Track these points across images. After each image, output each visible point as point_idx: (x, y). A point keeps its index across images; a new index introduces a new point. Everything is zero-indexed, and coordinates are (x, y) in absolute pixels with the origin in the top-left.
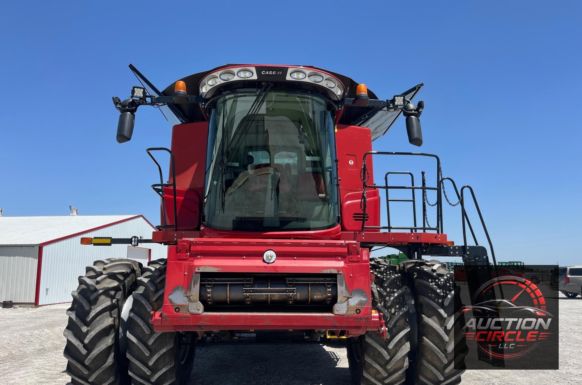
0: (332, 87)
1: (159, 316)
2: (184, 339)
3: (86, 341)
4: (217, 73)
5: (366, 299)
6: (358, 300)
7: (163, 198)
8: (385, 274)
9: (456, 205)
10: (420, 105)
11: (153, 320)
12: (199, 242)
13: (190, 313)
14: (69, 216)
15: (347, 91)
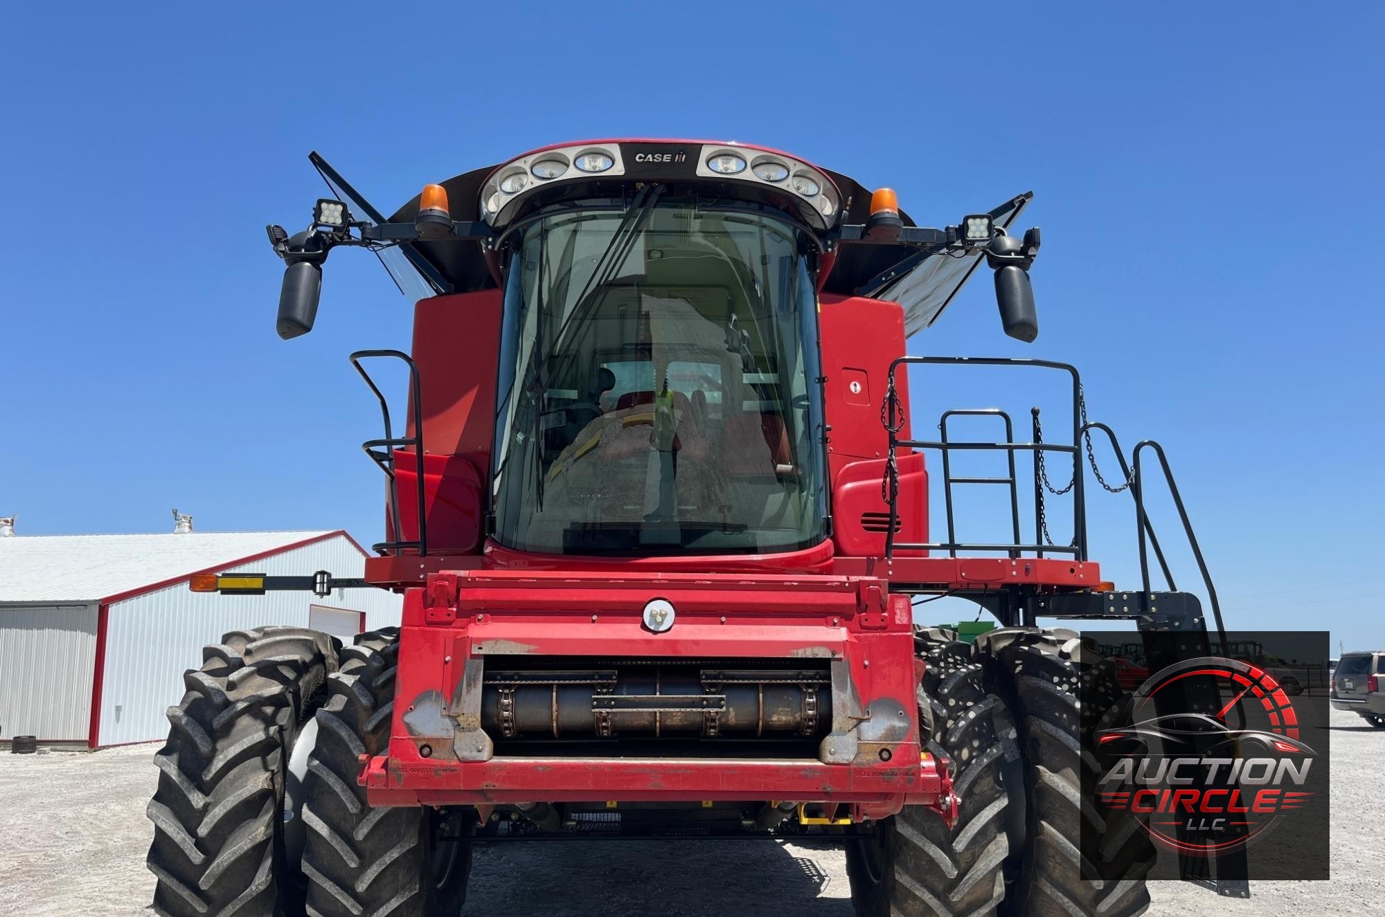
0: (811, 194)
1: (382, 768)
2: (442, 825)
3: (203, 831)
4: (525, 162)
5: (906, 725)
6: (886, 727)
7: (392, 478)
8: (942, 664)
9: (1120, 490)
10: (1031, 239)
11: (365, 776)
12: (481, 580)
13: (459, 759)
14: (172, 535)
15: (847, 205)
